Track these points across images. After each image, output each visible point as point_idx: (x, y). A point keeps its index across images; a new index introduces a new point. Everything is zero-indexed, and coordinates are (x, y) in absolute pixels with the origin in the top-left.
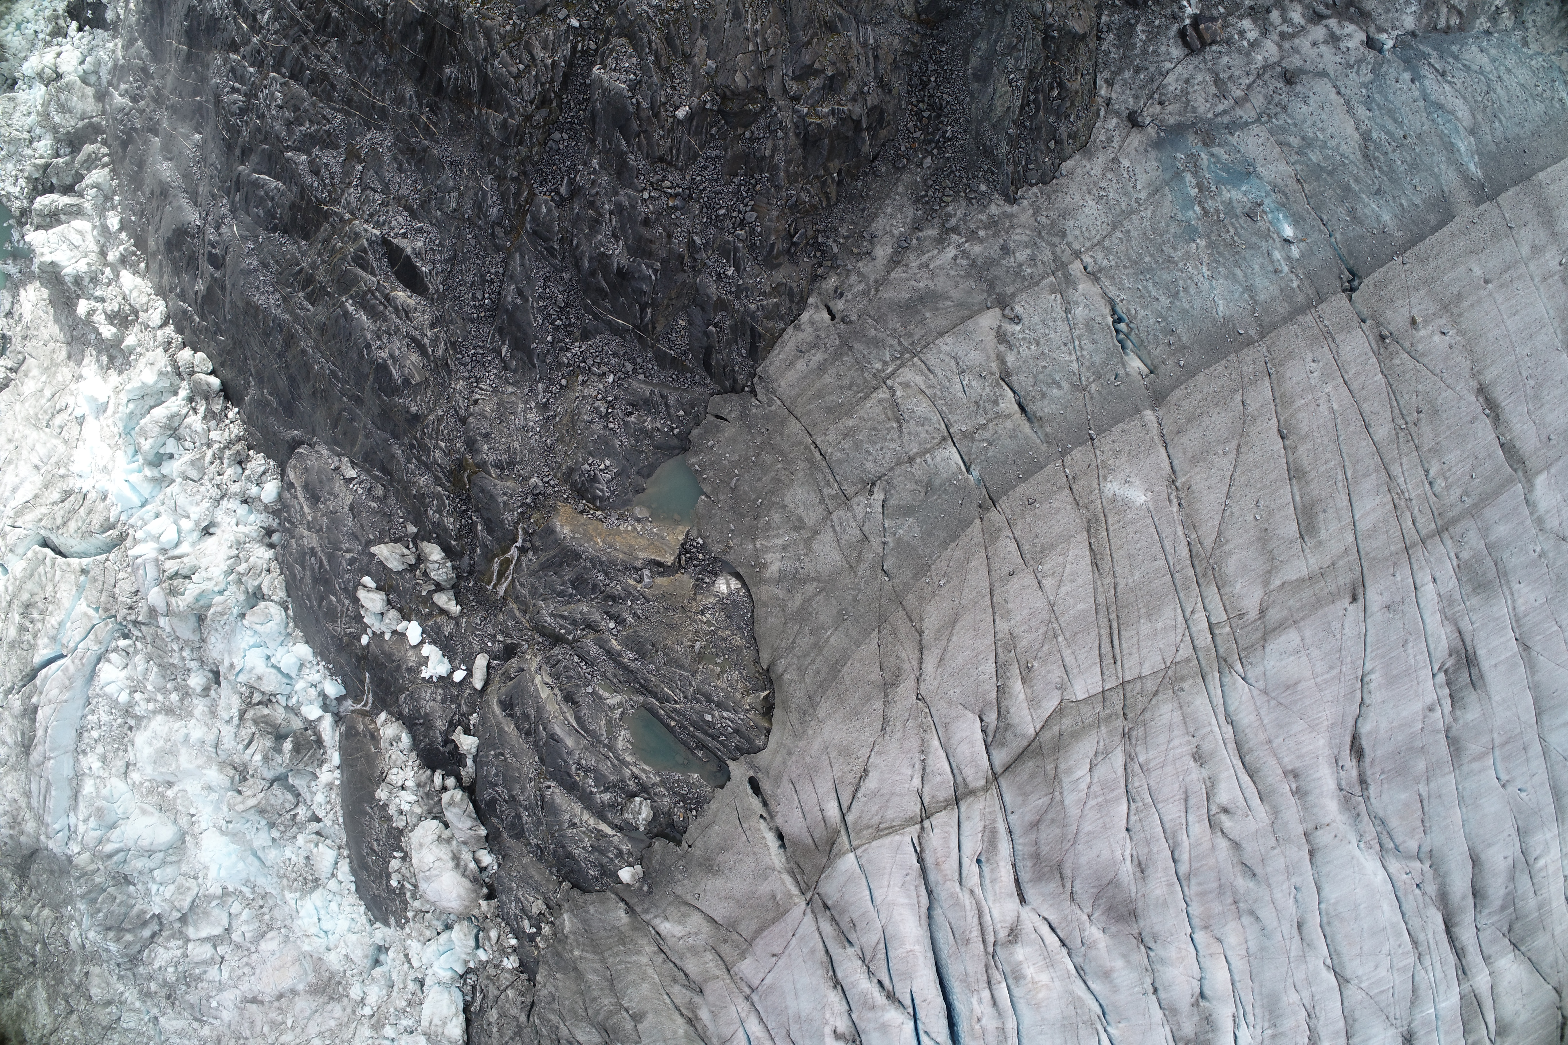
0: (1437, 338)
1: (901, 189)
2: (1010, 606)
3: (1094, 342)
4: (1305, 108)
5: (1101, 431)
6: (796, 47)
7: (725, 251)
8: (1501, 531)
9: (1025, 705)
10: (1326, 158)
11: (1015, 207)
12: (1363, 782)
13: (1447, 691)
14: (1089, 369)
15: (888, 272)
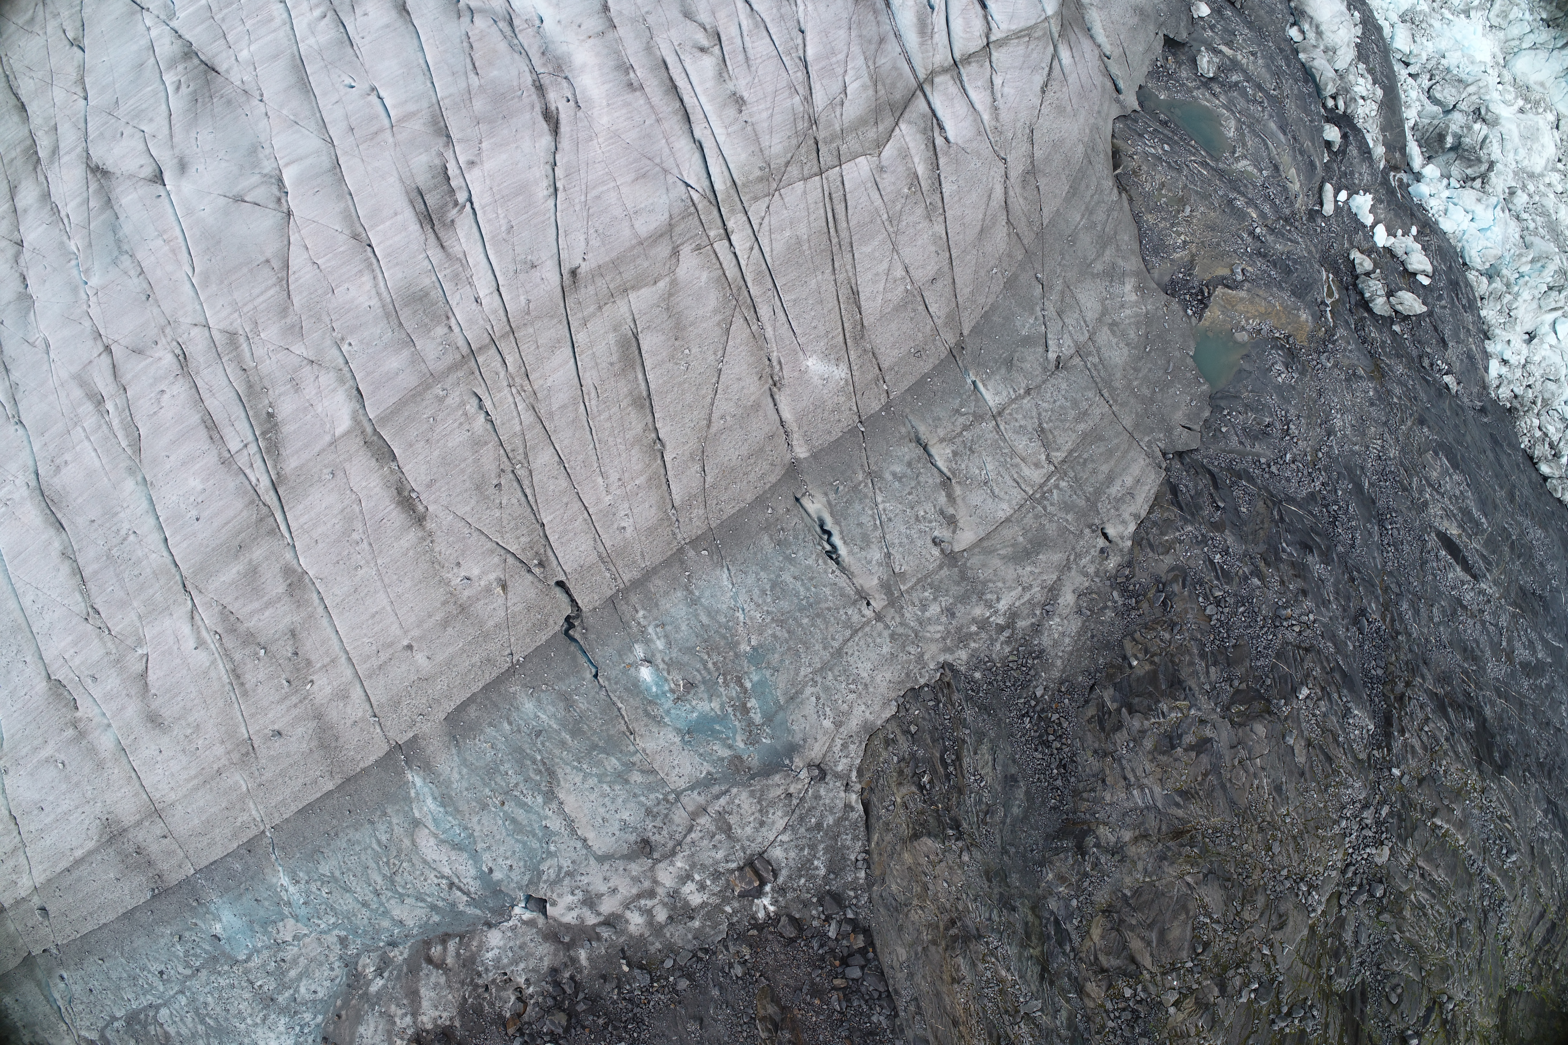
0: (475, 572)
1: (1059, 662)
2: (933, 249)
3: (860, 525)
4: (625, 815)
5: (852, 431)
6: (1215, 769)
7: (1226, 576)
8: (394, 362)
9: (913, 152)
10: (599, 763)
11: (941, 660)
12: (540, 88)
13: (453, 183)
14: (866, 496)
15: (1059, 579)
